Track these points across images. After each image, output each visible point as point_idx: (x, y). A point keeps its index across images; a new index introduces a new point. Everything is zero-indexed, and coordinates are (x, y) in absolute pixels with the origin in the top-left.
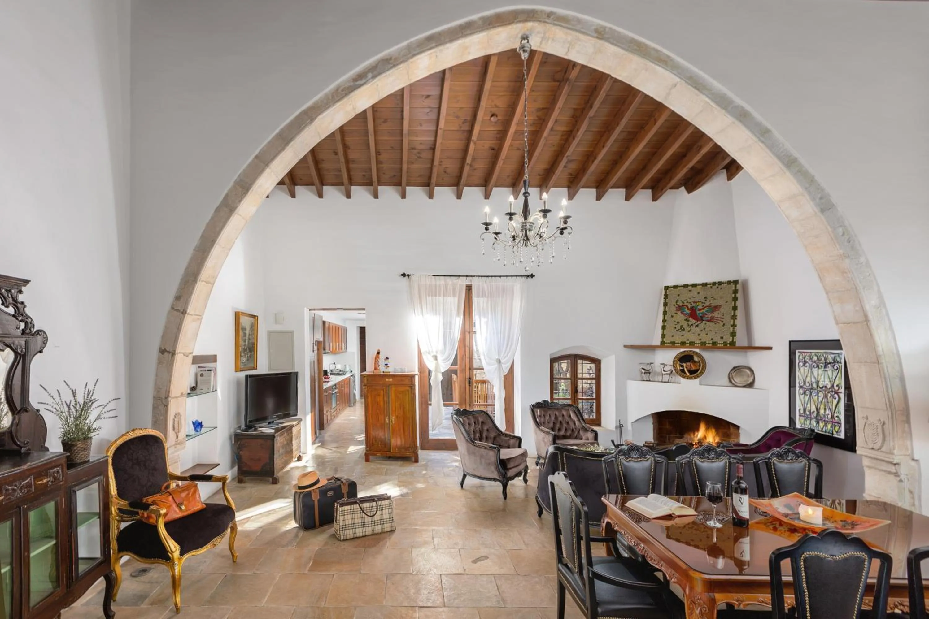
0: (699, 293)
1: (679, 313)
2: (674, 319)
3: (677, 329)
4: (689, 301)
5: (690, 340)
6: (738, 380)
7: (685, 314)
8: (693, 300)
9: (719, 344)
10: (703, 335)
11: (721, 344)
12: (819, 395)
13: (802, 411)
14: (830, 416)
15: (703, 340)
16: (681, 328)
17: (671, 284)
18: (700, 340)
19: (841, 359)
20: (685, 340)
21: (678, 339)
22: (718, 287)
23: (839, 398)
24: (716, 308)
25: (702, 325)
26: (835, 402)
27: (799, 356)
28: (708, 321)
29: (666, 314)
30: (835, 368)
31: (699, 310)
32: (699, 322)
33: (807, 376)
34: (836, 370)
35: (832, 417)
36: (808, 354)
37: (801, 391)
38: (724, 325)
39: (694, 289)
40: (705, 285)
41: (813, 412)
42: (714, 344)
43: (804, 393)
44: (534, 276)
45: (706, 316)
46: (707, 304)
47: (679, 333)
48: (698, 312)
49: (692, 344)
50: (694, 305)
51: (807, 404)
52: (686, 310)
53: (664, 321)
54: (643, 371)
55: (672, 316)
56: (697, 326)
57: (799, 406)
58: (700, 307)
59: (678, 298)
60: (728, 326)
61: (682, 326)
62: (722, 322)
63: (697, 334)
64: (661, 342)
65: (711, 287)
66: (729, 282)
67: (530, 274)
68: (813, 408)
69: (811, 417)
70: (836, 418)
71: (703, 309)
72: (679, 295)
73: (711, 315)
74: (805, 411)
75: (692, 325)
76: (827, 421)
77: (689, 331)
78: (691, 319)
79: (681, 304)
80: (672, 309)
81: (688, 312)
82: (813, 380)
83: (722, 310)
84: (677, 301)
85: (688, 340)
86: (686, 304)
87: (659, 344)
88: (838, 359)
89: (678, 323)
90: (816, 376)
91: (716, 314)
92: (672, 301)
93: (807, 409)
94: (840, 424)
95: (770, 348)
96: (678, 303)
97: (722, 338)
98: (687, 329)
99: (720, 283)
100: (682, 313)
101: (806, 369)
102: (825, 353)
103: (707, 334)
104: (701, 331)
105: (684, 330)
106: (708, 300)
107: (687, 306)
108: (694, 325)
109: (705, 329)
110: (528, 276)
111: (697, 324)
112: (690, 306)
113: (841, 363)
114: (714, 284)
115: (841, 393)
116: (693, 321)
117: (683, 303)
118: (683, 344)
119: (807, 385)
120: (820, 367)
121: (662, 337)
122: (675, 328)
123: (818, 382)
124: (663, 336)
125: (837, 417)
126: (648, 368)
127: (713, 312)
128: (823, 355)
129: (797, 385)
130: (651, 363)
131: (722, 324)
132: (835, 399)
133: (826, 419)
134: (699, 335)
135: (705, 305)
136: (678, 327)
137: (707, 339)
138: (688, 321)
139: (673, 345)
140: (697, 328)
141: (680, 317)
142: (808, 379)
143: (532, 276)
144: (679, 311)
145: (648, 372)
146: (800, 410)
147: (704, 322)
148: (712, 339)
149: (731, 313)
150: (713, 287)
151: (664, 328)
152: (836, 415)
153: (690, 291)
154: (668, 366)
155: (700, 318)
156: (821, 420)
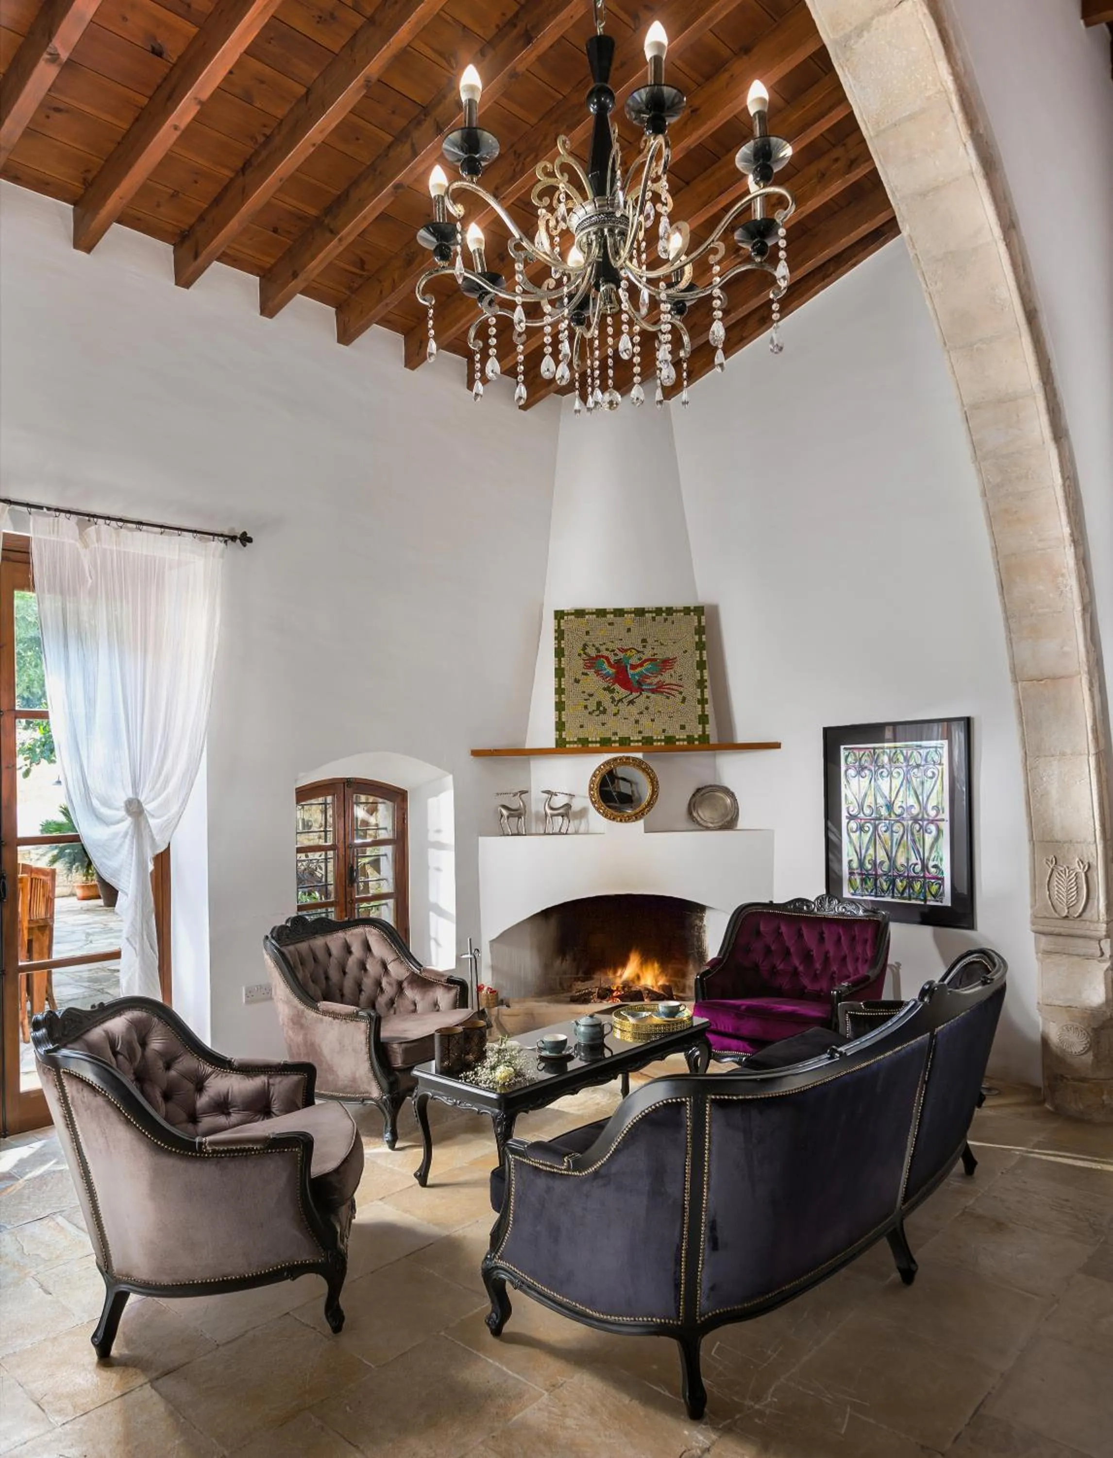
0: (629, 630)
1: (591, 672)
2: (579, 687)
3: (590, 710)
4: (611, 646)
5: (620, 735)
6: (704, 814)
7: (605, 677)
8: (617, 645)
9: (679, 740)
10: (645, 721)
11: (683, 740)
12: (895, 828)
13: (855, 865)
14: (918, 868)
15: (646, 734)
16: (598, 709)
17: (566, 607)
18: (640, 732)
19: (941, 756)
20: (609, 735)
21: (594, 733)
22: (666, 620)
23: (939, 831)
24: (666, 663)
25: (641, 701)
26: (929, 839)
27: (847, 757)
28: (653, 691)
29: (563, 676)
30: (930, 774)
31: (633, 667)
32: (635, 694)
33: (866, 795)
34: (931, 778)
35: (925, 867)
36: (867, 752)
37: (853, 825)
38: (684, 700)
39: (619, 619)
40: (640, 612)
41: (882, 863)
42: (670, 740)
43: (861, 828)
44: (250, 540)
45: (648, 681)
46: (648, 654)
47: (594, 717)
48: (630, 672)
49: (625, 742)
50: (621, 655)
51: (867, 851)
52: (606, 665)
53: (559, 691)
54: (505, 812)
55: (577, 681)
56: (631, 702)
57: (848, 854)
58: (634, 661)
59: (587, 638)
60: (692, 701)
61: (599, 704)
62: (681, 693)
63: (632, 719)
64: (557, 741)
65: (654, 619)
66: (687, 611)
67: (238, 532)
68: (881, 856)
69: (876, 875)
70: (933, 870)
71: (641, 665)
72: (587, 633)
73: (655, 680)
74: (861, 864)
75: (621, 700)
76: (913, 877)
77: (615, 715)
78: (617, 687)
79: (593, 653)
80: (575, 664)
81: (612, 671)
82: (881, 801)
83: (678, 669)
84: (585, 647)
85: (615, 734)
86: (605, 653)
87: (552, 745)
88: (936, 758)
89: (591, 695)
90: (887, 794)
91: (666, 677)
92: (572, 646)
93: (868, 858)
94: (942, 879)
95: (777, 746)
96: (588, 650)
97: (683, 727)
98: (612, 709)
99: (670, 611)
100: (597, 673)
101: (865, 782)
102: (907, 747)
103: (653, 720)
104: (641, 713)
105: (604, 712)
106: (649, 647)
107: (607, 658)
108: (625, 701)
109: (647, 708)
110: (233, 538)
111: (631, 697)
112: (613, 659)
113: (941, 764)
114: (658, 611)
115: (943, 820)
116: (621, 692)
117: (598, 650)
118: (605, 744)
119: (867, 811)
120: (895, 775)
121: (557, 729)
122: (586, 707)
123: (890, 807)
124: (560, 726)
125: (935, 866)
126: (515, 803)
127: (660, 672)
128: (902, 752)
129: (844, 814)
130: (523, 792)
131: (681, 697)
132: (930, 833)
133: (913, 874)
134: (637, 722)
135: (644, 657)
136: (592, 706)
137: (654, 730)
138: (612, 691)
139: (584, 747)
140: (631, 706)
141: (593, 683)
142: (870, 800)
143: (245, 539)
144: (589, 668)
145: (516, 813)
146: (850, 861)
147: (645, 694)
148: (664, 731)
149: (694, 676)
150: (657, 618)
151: (560, 707)
152: (931, 864)
153: (611, 624)
154: (560, 796)
155: (635, 684)
156: (900, 876)
